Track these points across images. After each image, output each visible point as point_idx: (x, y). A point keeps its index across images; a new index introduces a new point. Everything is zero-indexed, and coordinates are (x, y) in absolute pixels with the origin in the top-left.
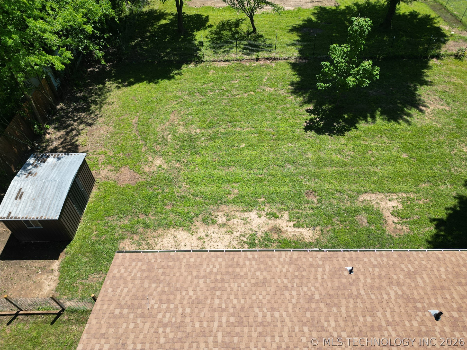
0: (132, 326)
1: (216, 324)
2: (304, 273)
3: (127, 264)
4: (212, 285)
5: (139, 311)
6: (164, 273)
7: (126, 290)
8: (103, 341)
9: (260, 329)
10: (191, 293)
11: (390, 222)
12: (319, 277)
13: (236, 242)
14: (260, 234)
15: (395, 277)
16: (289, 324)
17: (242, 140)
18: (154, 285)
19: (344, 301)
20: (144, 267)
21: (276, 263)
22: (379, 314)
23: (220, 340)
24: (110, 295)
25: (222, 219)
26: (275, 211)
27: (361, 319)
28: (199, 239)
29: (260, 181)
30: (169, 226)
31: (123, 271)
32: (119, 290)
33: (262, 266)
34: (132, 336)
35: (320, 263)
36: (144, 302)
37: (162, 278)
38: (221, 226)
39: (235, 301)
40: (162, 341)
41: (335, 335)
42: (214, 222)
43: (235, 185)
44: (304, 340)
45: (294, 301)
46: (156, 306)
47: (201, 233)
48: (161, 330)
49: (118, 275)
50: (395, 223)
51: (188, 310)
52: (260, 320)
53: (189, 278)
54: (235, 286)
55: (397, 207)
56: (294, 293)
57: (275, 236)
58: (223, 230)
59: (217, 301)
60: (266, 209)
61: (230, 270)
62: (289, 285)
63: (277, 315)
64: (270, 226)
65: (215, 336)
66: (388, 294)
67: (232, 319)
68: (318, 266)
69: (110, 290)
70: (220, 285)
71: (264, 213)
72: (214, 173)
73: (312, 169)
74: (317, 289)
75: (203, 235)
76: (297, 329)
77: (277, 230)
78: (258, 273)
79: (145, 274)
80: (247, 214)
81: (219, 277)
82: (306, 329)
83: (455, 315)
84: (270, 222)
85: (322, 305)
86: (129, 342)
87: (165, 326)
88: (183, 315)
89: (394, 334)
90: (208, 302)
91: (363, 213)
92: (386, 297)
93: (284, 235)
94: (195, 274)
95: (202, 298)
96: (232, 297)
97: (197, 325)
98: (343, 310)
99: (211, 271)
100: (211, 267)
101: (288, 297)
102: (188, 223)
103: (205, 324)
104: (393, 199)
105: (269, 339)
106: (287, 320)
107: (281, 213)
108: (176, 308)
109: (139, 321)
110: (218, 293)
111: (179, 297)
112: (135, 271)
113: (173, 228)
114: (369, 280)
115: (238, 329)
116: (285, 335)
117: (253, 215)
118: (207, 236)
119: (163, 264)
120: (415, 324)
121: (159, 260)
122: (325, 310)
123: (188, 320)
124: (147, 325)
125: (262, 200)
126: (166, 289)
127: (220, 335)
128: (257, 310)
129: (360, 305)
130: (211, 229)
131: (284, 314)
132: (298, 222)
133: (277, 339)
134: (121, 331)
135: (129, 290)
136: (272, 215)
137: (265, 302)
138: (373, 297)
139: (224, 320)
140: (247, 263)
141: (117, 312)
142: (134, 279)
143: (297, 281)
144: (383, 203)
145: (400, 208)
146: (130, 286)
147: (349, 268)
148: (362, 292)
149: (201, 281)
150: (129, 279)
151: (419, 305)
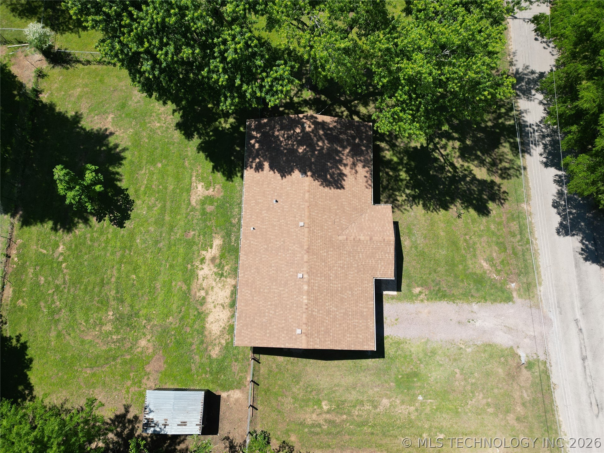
0: (275, 327)
1: (276, 290)
2: (254, 250)
3: (242, 338)
4: (257, 293)
5: (268, 325)
6: (249, 318)
7: (257, 334)
8: (281, 337)
9: (279, 272)
10: (261, 303)
11: (213, 193)
12: (256, 244)
13: (219, 284)
14: (215, 270)
15: (257, 210)
16: (277, 260)
17: (127, 277)
18: (256, 321)
19: (268, 236)
20: (245, 328)
21: (247, 262)
22: (275, 223)
23: (282, 289)
25: (203, 293)
26: (200, 258)
27: (276, 231)
28: (215, 307)
29: (172, 266)
30: (204, 328)
31: (246, 339)
32: (257, 337)
33: (249, 269)
34: (279, 325)
35: (248, 241)
36: (264, 324)
37: (252, 318)
38: (207, 294)
39: (266, 282)
41: (282, 243)
42: (204, 298)
43: (174, 284)
44: (284, 255)
45: (267, 257)
46: (266, 318)
47: (210, 306)
48: (277, 314)
49: (249, 341)
50: (214, 191)
51: (269, 303)
52: (275, 272)
53: (253, 304)
54: (258, 283)
55: (202, 186)
56: (263, 256)
57: (218, 261)
58: (210, 292)
59: (266, 291)
60: (197, 265)
61: (250, 285)
62: (259, 258)
63: (273, 265)
64: (210, 262)
65: (281, 290)
66: (266, 216)
67: (274, 284)
68: (250, 243)
69: (257, 342)
70: (258, 290)
71: (200, 266)
72: (160, 299)
73: (165, 229)
74: (262, 246)
75: (212, 305)
76: (279, 257)
77: (213, 260)
78: (252, 271)
79: (249, 327)
80: (200, 277)
81: (253, 290)
82: (280, 254)
83: (276, 194)
84: (207, 263)
85: (270, 245)
86: (281, 326)
87: (275, 312)
89: (283, 221)
90: (266, 294)
91: (205, 206)
92: (267, 218)
93: (217, 255)
94: (251, 302)
95: (263, 298)
96: (264, 284)
97: (276, 298)
98: (272, 237)
99: (250, 294)
100: (247, 294)
101: (265, 259)
102: (202, 316)
103: (276, 295)
104: (196, 186)
105: (283, 269)
106: (275, 261)
107: (201, 256)
108: (267, 309)
109: (273, 324)
110: (261, 290)
111: (263, 308)
112: (247, 332)
113: (205, 324)
114: (259, 222)
115: (279, 281)
116: (281, 262)
117: (201, 273)
118: (213, 302)
119: (244, 319)
120: (279, 211)
121: (241, 321)
122: (272, 244)
123: (273, 303)
124: (275, 320)
125: (189, 266)
126: (258, 315)
127: (280, 289)
128: (271, 273)
129: (270, 229)
130: (209, 299)
131: (273, 262)
132: (208, 246)
133: (283, 266)
134: (277, 331)
135: (258, 332)
136: (203, 261)
137: (267, 269)
138: (267, 223)
139: (274, 287)
140: (246, 276)
142: (251, 332)
143: (257, 254)
144: (199, 193)
145: (203, 184)
146: (255, 332)
147: (252, 229)
148: (264, 227)
149: (255, 298)
150: (251, 334)
151: (271, 206)
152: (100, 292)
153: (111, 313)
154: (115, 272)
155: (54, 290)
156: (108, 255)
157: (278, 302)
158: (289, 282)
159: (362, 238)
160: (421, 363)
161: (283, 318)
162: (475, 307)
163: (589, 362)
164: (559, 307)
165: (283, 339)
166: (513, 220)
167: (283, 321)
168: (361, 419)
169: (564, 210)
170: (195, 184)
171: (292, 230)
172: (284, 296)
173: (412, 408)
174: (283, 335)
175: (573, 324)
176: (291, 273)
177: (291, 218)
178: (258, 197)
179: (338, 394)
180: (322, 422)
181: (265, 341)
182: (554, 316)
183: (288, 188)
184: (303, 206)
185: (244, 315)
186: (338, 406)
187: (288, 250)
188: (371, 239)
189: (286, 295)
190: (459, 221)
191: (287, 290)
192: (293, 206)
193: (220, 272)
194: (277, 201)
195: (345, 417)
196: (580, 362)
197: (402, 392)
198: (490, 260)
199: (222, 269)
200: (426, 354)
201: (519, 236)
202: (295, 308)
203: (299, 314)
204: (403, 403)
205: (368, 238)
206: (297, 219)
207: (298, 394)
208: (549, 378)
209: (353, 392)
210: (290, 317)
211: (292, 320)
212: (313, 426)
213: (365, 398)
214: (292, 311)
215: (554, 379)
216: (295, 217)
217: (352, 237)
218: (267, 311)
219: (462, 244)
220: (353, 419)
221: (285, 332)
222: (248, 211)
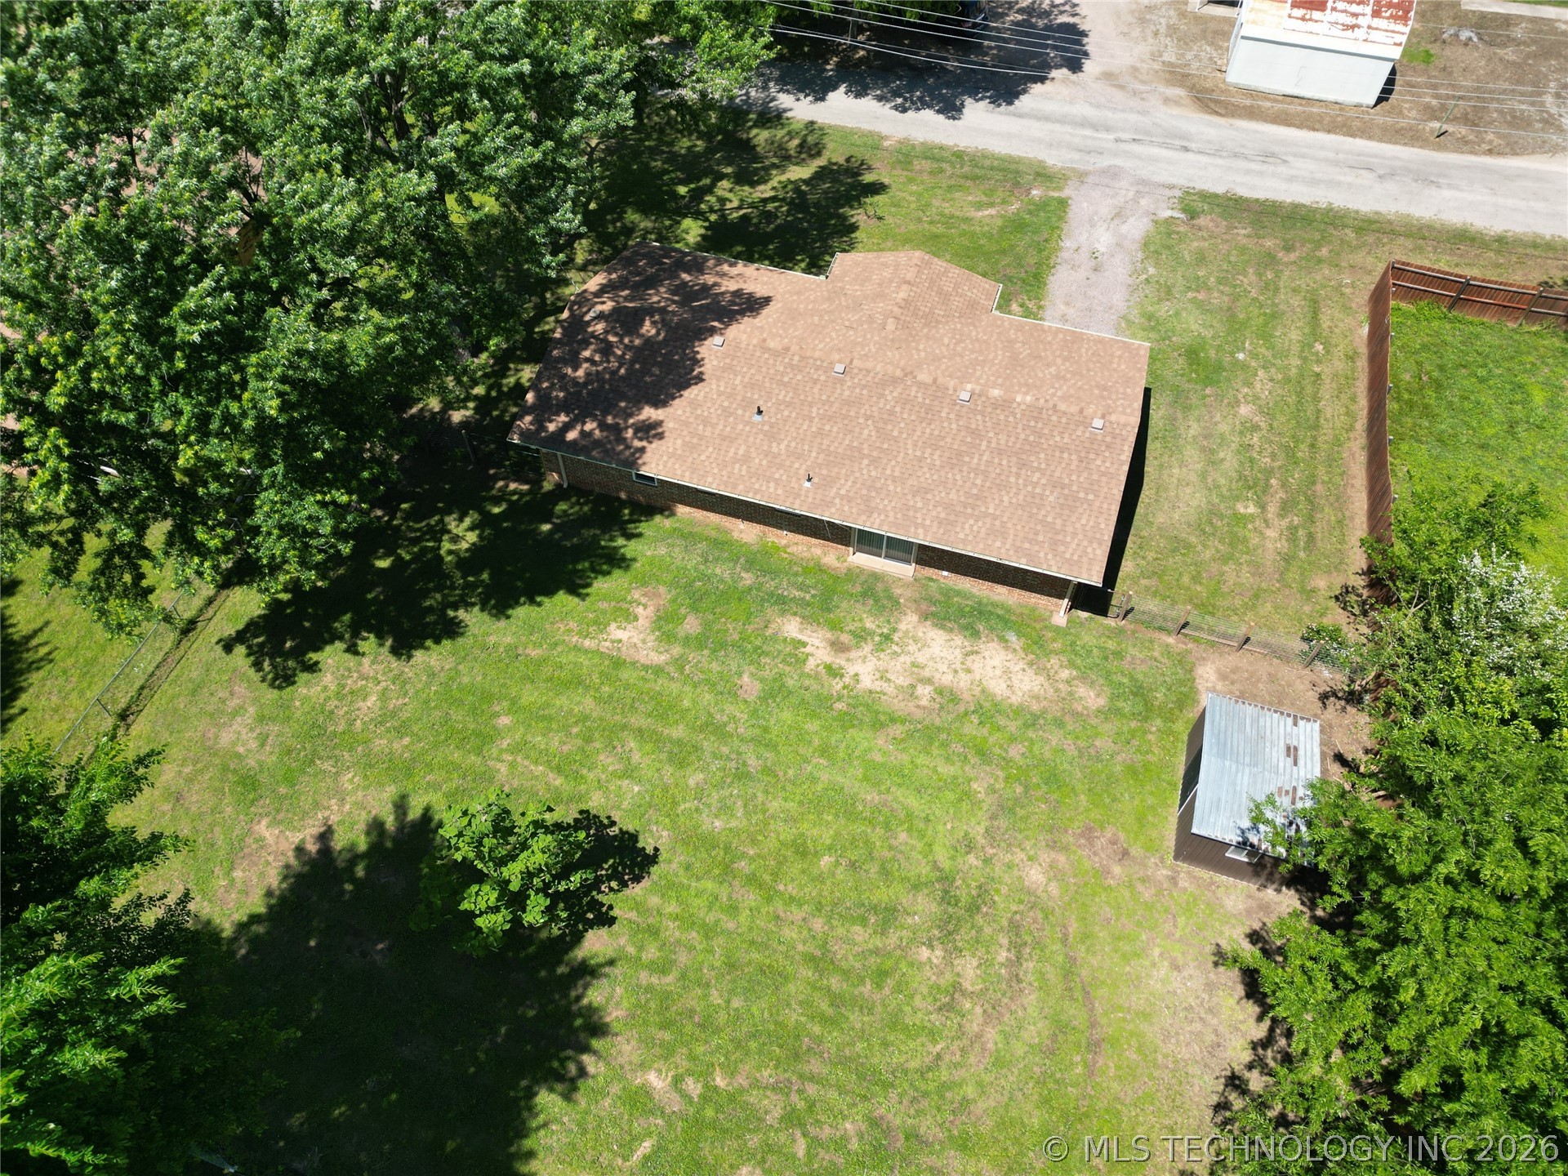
0: (1074, 477)
1: (985, 458)
2: (864, 492)
3: (1084, 560)
4: (979, 502)
5: (1066, 492)
6: (1036, 534)
7: (1083, 521)
8: (1102, 469)
9: (942, 443)
10: (1006, 499)
11: (651, 609)
12: (850, 483)
14: (867, 648)
15: (764, 463)
16: (910, 441)
18: (1050, 519)
19: (840, 450)
20: (1062, 548)
21: (891, 514)
22: (814, 429)
23: (984, 443)
24: (1101, 520)
25: (924, 691)
26: (825, 677)
27: (835, 429)
28: (969, 671)
29: (825, 751)
31: (1089, 550)
32: (1092, 523)
33: (911, 513)
34: (1073, 467)
35: (837, 501)
36: (1061, 501)
37: (1039, 527)
38: (929, 681)
39: (958, 477)
40: (1042, 456)
41: (870, 422)
42: (940, 691)
43: (878, 758)
44: (902, 425)
45: (893, 463)
46: (1048, 493)
47: (964, 681)
48: (1043, 466)
49: (1095, 545)
50: (645, 607)
51: (1012, 479)
52: (938, 453)
53: (1005, 519)
54: (953, 495)
55: (619, 627)
56: (888, 472)
57: (845, 638)
58: (926, 673)
59: (978, 482)
60: (841, 685)
61: (952, 517)
62: (889, 482)
63: (918, 453)
64: (846, 655)
65: (988, 447)
66: (788, 446)
67: (967, 459)
68: (842, 498)
70: (970, 501)
71: (847, 680)
72: (913, 802)
73: (708, 745)
74: (861, 470)
75: (962, 675)
76: (904, 436)
77: (838, 647)
78: (920, 505)
79: (1060, 537)
80: (877, 686)
81: (969, 511)
82: (895, 433)
83: (740, 412)
84: (843, 663)
85: (866, 451)
86: (1075, 463)
87: (1038, 469)
88: (1018, 475)
90: (988, 484)
91: (681, 634)
93: (829, 635)
94: (997, 523)
95: (994, 490)
96: (960, 483)
97: (1004, 462)
98: (847, 442)
99: (976, 522)
101: (897, 469)
102: (987, 705)
103: (996, 461)
104: (613, 642)
105: (936, 433)
106: (910, 446)
107: (817, 673)
108: (1025, 486)
109: (1066, 481)
110: (975, 491)
111: (1021, 497)
112: (1074, 546)
114: (797, 465)
115: (964, 448)
116: (918, 433)
117: (867, 682)
118: (956, 672)
119: (1037, 548)
120: (786, 413)
121: (1042, 555)
122: (865, 446)
123: (1014, 470)
124: (1057, 474)
125: (839, 706)
126: (1035, 511)
127: (983, 447)
128: (938, 463)
129: (826, 442)
130: (947, 679)
131: (910, 452)
132: (795, 649)
133: (928, 431)
134: (1085, 474)
135: (1079, 519)
136: (833, 672)
137: (925, 469)
138: (806, 447)
139: (975, 460)
140: (928, 522)
141: (1091, 497)
142: (1075, 534)
143: (878, 485)
144: (635, 640)
145: (613, 626)
146: (1078, 526)
147: (807, 484)
148: (814, 454)
149: (991, 511)
150: (1080, 537)
151: (766, 428)
152: (846, 974)
153: (925, 953)
154: (797, 914)
155: (798, 1133)
156: (731, 926)
157: (1014, 459)
158: (973, 426)
159: (902, 295)
160: (1169, 338)
161: (1057, 454)
162: (1067, 243)
163: (1193, 146)
164: (1089, 152)
165: (1108, 464)
166: (910, 163)
167: (1066, 455)
168: (1281, 456)
169: (913, 103)
170: (608, 644)
171: (847, 393)
172: (1003, 442)
173: (1261, 373)
174: (1098, 462)
175: (1123, 146)
176: (952, 416)
177: (816, 390)
178: (731, 454)
179: (1222, 481)
180: (1285, 523)
181: (1105, 506)
182: (1105, 162)
183: (737, 382)
184: (797, 358)
185: (1027, 545)
186: (1250, 488)
187: (891, 413)
188: (909, 283)
189: (1003, 438)
190: (889, 220)
191: (991, 434)
192: (786, 379)
193: (877, 639)
194: (760, 412)
195: (1273, 481)
196: (1190, 156)
197: (1229, 380)
198: (979, 206)
199: (871, 633)
200: (1153, 328)
201: (944, 165)
202: (1040, 425)
203: (1054, 418)
204: (1249, 385)
205: (905, 287)
206: (823, 378)
207: (1218, 551)
208: (1216, 196)
209: (1222, 455)
210: (1058, 439)
211: (1066, 435)
212: (1292, 539)
213: (1237, 439)
214: (1046, 431)
215: (1220, 190)
216: (815, 382)
217: (896, 310)
218: (1030, 488)
219: (939, 229)
220: (1280, 468)
221: (1092, 456)
222: (757, 486)
